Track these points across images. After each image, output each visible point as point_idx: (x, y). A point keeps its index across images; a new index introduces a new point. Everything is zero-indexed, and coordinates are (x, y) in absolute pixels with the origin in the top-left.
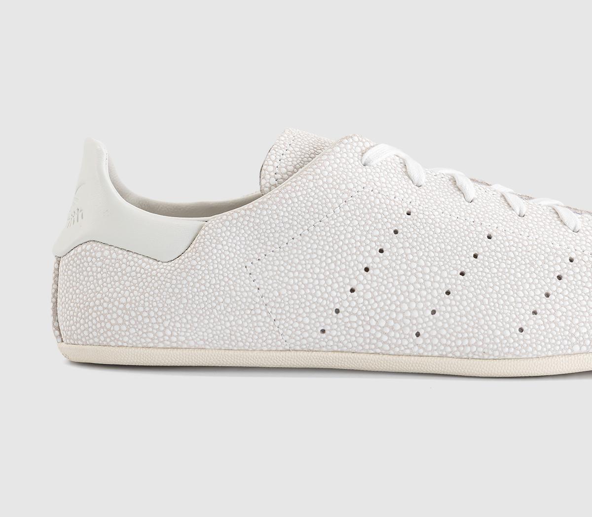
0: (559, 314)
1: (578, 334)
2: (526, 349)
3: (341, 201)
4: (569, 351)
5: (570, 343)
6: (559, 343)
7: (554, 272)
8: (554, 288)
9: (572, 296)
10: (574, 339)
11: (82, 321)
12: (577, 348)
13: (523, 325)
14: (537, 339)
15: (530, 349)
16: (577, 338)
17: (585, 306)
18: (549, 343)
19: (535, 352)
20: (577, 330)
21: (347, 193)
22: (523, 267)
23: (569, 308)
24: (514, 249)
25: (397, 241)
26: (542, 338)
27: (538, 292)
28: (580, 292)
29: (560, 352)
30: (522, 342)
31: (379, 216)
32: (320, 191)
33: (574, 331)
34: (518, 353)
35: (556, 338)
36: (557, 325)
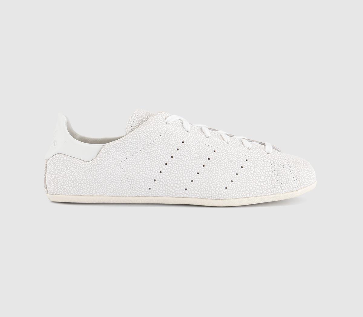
0: (241, 181)
2: (228, 195)
3: (156, 137)
4: (245, 196)
5: (245, 193)
6: (241, 193)
7: (240, 165)
8: (240, 171)
9: (247, 174)
10: (247, 192)
11: (55, 185)
12: (248, 195)
13: (227, 186)
15: (230, 195)
16: (248, 191)
17: (252, 178)
18: (237, 193)
19: (232, 197)
20: (248, 188)
21: (159, 134)
22: (227, 163)
23: (245, 179)
24: (224, 156)
25: (178, 153)
26: (234, 191)
27: (233, 173)
28: (250, 173)
29: (242, 197)
30: (226, 193)
31: (171, 143)
32: (148, 133)
33: (247, 188)
34: (225, 197)
35: (240, 191)
36: (240, 186)
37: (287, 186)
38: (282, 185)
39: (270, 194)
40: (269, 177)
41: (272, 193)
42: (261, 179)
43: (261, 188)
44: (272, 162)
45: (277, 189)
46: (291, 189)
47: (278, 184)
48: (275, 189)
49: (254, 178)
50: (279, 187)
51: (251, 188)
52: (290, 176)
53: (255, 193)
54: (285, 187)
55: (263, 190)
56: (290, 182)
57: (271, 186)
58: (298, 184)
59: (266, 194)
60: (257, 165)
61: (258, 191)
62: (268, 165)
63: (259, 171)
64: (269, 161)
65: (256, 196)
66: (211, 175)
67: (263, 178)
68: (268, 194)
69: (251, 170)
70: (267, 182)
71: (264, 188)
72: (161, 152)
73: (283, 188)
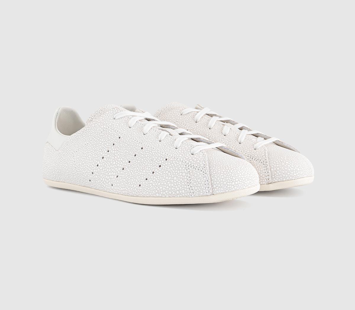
0: (154, 180)
1: (158, 189)
2: (140, 193)
3: (100, 132)
4: (155, 196)
5: (155, 192)
6: (151, 192)
7: (158, 164)
8: (156, 170)
9: (161, 174)
10: (156, 191)
12: (157, 195)
13: (141, 184)
14: (144, 190)
15: (141, 193)
16: (158, 191)
17: (164, 178)
18: (148, 192)
19: (143, 195)
20: (159, 188)
21: (103, 129)
22: (148, 161)
23: (159, 178)
24: (148, 153)
25: (113, 148)
26: (146, 189)
27: (150, 171)
28: (164, 172)
29: (152, 196)
30: (139, 190)
31: (110, 138)
32: (95, 128)
33: (157, 188)
34: (137, 194)
35: (151, 190)
36: (152, 185)
37: (196, 190)
38: (191, 188)
39: (178, 196)
40: (181, 179)
41: (181, 196)
42: (173, 179)
43: (170, 189)
44: (190, 163)
45: (186, 192)
46: (202, 194)
47: (188, 187)
48: (183, 191)
49: (167, 178)
50: (188, 190)
51: (161, 188)
52: (201, 179)
53: (164, 193)
54: (194, 190)
55: (172, 191)
56: (199, 185)
57: (181, 188)
58: (209, 189)
59: (174, 196)
60: (174, 165)
61: (167, 192)
62: (185, 166)
63: (174, 171)
64: (187, 162)
65: (165, 197)
66: (132, 171)
67: (175, 178)
68: (176, 196)
69: (167, 170)
70: (177, 183)
71: (173, 189)
72: (101, 146)
73: (192, 191)
